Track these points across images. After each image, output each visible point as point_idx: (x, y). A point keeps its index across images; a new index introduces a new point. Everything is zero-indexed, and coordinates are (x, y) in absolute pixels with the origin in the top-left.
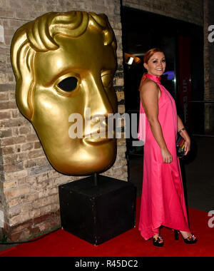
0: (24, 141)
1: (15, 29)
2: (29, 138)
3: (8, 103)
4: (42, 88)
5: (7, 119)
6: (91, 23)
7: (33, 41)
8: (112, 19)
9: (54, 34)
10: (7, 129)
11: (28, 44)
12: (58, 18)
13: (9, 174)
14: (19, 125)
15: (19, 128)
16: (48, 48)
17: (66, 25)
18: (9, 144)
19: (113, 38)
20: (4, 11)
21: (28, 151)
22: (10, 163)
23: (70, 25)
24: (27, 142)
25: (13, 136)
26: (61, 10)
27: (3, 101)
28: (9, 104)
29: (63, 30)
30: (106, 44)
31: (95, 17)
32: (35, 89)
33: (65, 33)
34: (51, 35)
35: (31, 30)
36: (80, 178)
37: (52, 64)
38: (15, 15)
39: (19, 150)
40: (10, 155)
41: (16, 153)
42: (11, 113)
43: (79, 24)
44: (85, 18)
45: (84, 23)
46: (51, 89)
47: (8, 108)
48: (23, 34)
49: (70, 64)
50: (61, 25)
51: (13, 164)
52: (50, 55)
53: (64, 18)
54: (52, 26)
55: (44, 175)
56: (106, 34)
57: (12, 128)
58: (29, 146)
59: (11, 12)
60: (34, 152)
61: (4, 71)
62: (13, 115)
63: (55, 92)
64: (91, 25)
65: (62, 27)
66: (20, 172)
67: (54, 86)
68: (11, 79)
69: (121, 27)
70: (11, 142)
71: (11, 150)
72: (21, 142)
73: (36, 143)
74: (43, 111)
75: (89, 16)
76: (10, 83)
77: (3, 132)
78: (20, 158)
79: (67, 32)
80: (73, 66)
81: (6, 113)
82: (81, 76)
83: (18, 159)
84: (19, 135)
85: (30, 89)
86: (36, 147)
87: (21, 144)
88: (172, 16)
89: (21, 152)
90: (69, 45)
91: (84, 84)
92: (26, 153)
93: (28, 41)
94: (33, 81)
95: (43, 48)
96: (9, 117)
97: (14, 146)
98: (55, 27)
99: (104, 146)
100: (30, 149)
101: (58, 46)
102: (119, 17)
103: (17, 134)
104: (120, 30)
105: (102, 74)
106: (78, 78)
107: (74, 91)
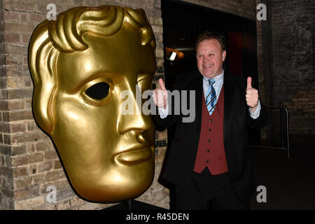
0: (41, 160)
1: (36, 24)
2: (48, 156)
3: (24, 112)
4: (66, 96)
5: (21, 133)
6: (127, 19)
7: (57, 40)
8: (152, 14)
9: (82, 32)
10: (20, 145)
11: (50, 43)
12: (88, 14)
13: (20, 202)
14: (36, 140)
15: (35, 143)
16: (75, 48)
17: (97, 22)
18: (21, 164)
19: (152, 36)
20: (23, 3)
21: (45, 172)
22: (23, 188)
23: (101, 22)
24: (45, 160)
25: (28, 153)
26: (91, 4)
27: (16, 111)
28: (24, 115)
29: (93, 28)
30: (144, 44)
31: (131, 13)
32: (57, 97)
33: (96, 31)
34: (78, 33)
35: (54, 27)
36: (110, 205)
37: (79, 68)
38: (36, 8)
39: (34, 171)
40: (22, 178)
41: (31, 175)
42: (26, 125)
43: (113, 21)
44: (120, 14)
45: (118, 19)
46: (77, 97)
47: (22, 118)
48: (45, 30)
49: (101, 67)
50: (91, 22)
51: (27, 189)
52: (76, 56)
53: (95, 14)
54: (79, 23)
55: (65, 202)
56: (144, 32)
57: (27, 144)
58: (48, 166)
59: (32, 5)
60: (54, 173)
61: (20, 74)
62: (29, 127)
63: (82, 101)
64: (126, 22)
65: (92, 24)
66: (35, 199)
67: (81, 94)
68: (27, 84)
69: (161, 23)
70: (24, 161)
71: (24, 172)
72: (37, 161)
73: (56, 162)
74: (67, 123)
75: (125, 11)
76: (27, 88)
77: (15, 148)
78: (36, 181)
79: (98, 30)
80: (104, 69)
81: (20, 125)
82: (114, 81)
83: (33, 182)
84: (36, 151)
85: (51, 96)
86: (56, 168)
87: (38, 164)
88: (220, 9)
89: (37, 173)
90: (100, 45)
91: (116, 91)
92: (43, 175)
93: (50, 39)
94: (55, 87)
95: (69, 47)
96: (23, 130)
97: (28, 166)
98: (84, 24)
99: (141, 166)
100: (48, 169)
101: (86, 47)
102: (160, 12)
103: (34, 151)
104: (160, 26)
105: (139, 79)
106: (110, 84)
107: (105, 99)
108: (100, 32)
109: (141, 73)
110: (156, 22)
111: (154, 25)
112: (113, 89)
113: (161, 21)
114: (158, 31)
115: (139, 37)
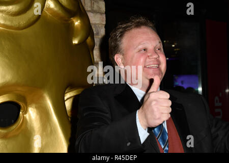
19: (88, 29)
30: (75, 42)
56: (77, 23)
64: (49, 9)
69: (103, 9)
79: (5, 19)
80: (14, 81)
82: (28, 101)
91: (32, 115)
104: (101, 14)
105: (67, 96)
106: (21, 104)
107: (14, 127)
108: (8, 23)
109: (71, 86)
110: (95, 8)
111: (93, 11)
112: (26, 112)
113: (102, 6)
114: (98, 20)
115: (69, 31)
